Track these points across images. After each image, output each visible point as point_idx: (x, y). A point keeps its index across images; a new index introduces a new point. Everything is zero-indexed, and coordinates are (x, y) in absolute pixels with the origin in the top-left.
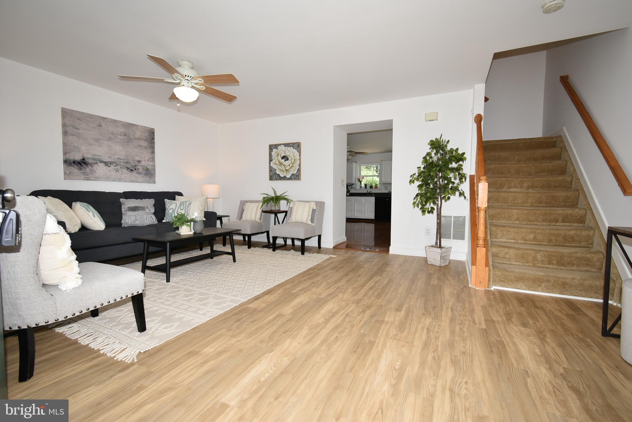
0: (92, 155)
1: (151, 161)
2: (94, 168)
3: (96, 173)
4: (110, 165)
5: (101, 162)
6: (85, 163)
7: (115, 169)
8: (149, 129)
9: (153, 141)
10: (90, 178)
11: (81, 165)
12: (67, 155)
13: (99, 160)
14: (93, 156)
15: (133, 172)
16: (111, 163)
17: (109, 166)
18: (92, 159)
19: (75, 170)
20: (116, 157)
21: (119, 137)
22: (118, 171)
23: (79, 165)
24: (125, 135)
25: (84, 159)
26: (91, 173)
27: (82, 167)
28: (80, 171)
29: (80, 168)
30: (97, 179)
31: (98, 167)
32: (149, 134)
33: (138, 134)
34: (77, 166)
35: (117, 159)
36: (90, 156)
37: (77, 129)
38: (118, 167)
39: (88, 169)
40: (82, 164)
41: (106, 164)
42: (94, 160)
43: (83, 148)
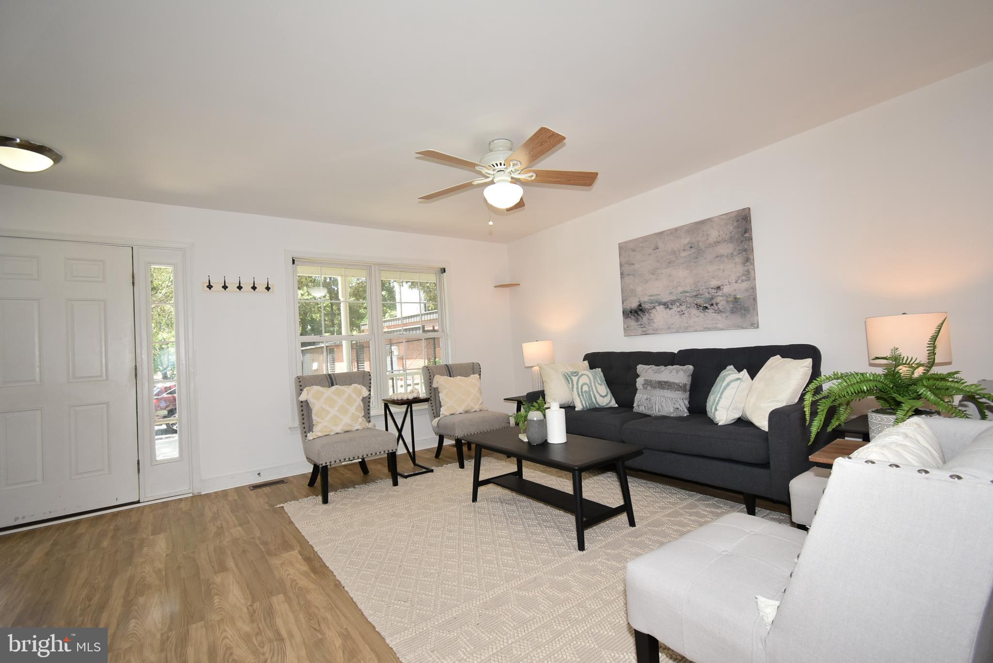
0: (649, 296)
1: (743, 281)
2: (652, 315)
3: (654, 323)
4: (670, 306)
5: (660, 304)
6: (641, 310)
7: (679, 312)
8: (734, 214)
9: (747, 235)
10: (648, 332)
11: (638, 314)
12: (625, 304)
13: (657, 302)
14: (650, 298)
15: (707, 310)
16: (673, 302)
17: (670, 309)
18: (648, 303)
19: (632, 322)
20: (680, 289)
21: (683, 254)
22: (683, 314)
23: (636, 315)
24: (691, 247)
25: (640, 305)
26: (649, 324)
27: (639, 317)
28: (637, 323)
29: (637, 319)
30: (656, 332)
31: (656, 313)
32: (736, 224)
33: (714, 235)
34: (634, 316)
35: (681, 293)
36: (646, 299)
37: (633, 264)
38: (683, 308)
39: (645, 319)
40: (639, 312)
41: (666, 305)
42: (651, 303)
43: (639, 289)
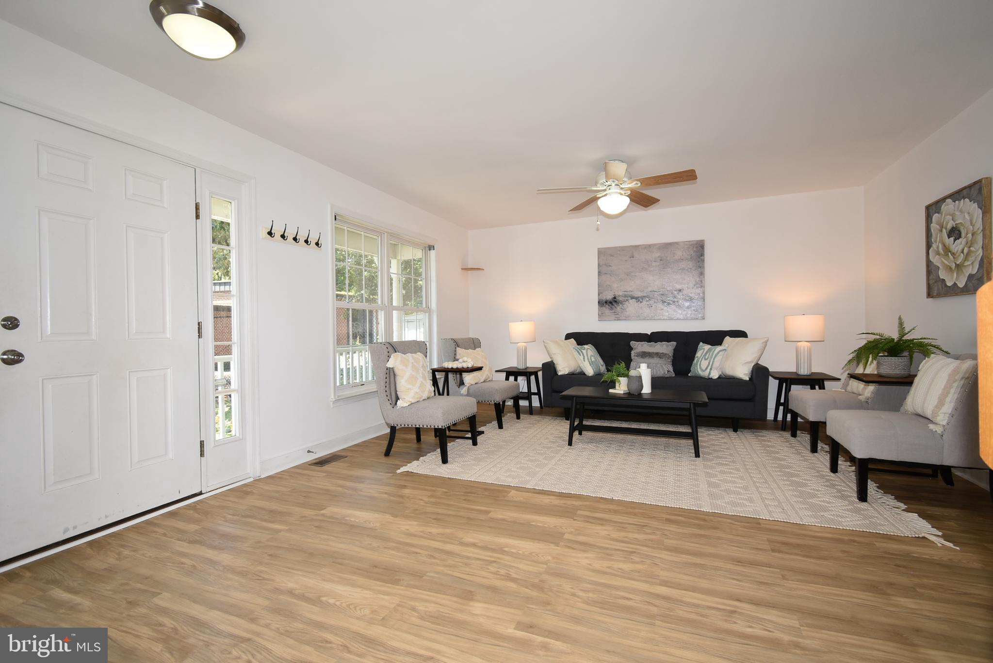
0: (625, 292)
1: (697, 288)
2: (625, 306)
3: (626, 311)
4: (641, 300)
5: (632, 298)
6: (616, 301)
7: (648, 305)
8: (695, 243)
9: (702, 258)
10: (621, 318)
11: (612, 304)
12: (601, 296)
13: (630, 297)
14: (624, 293)
15: (670, 305)
16: (643, 297)
17: (641, 302)
18: (623, 296)
19: (606, 310)
20: (650, 289)
21: (654, 264)
22: (651, 307)
23: (610, 305)
24: (661, 260)
25: (615, 298)
26: (622, 312)
27: (613, 307)
28: (611, 311)
29: (612, 308)
30: (627, 318)
31: (628, 304)
32: (695, 249)
33: (679, 254)
34: (609, 305)
35: (651, 292)
36: (621, 293)
37: (610, 266)
38: (651, 302)
39: (619, 308)
40: (613, 303)
41: (638, 299)
42: (625, 297)
43: (615, 286)
